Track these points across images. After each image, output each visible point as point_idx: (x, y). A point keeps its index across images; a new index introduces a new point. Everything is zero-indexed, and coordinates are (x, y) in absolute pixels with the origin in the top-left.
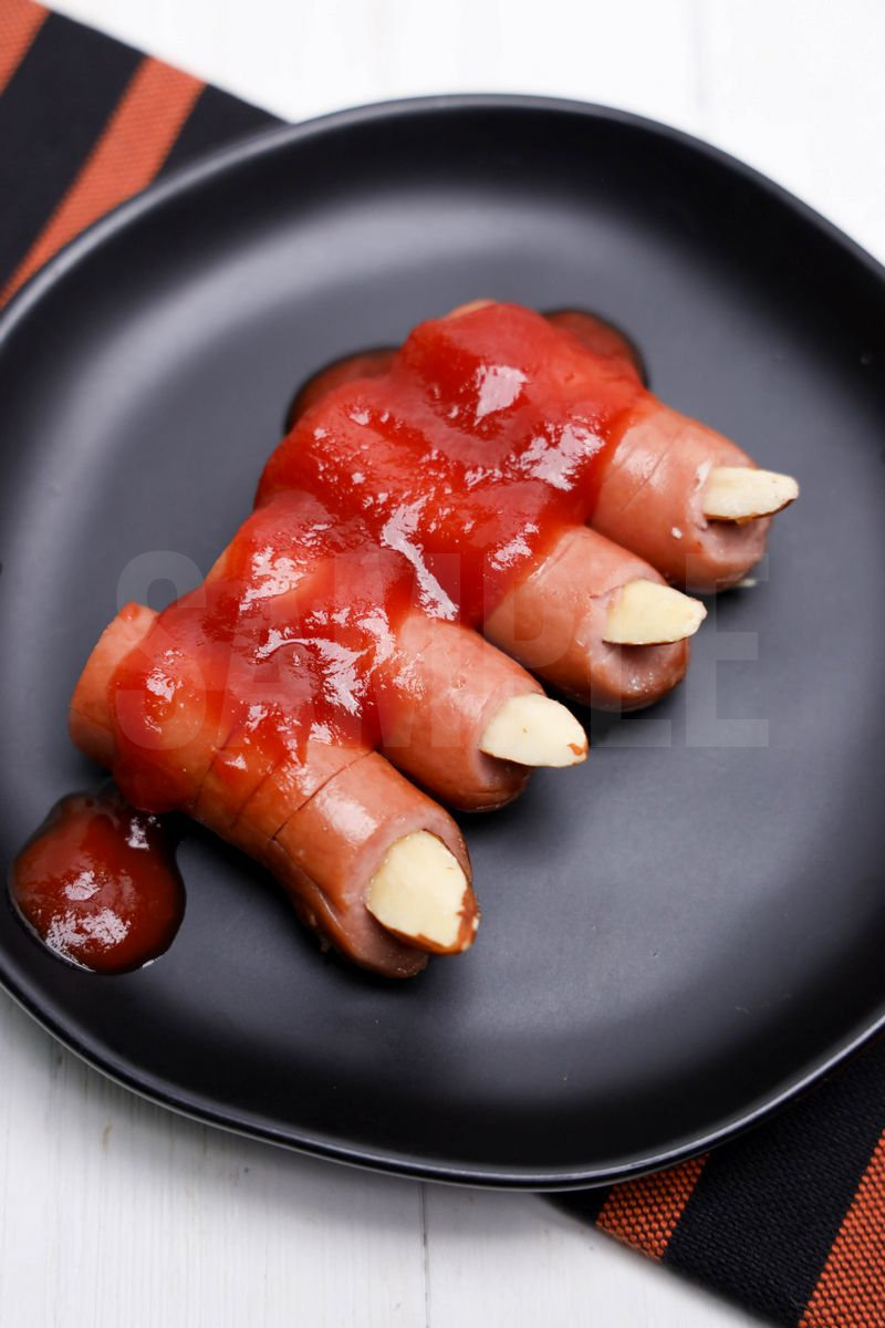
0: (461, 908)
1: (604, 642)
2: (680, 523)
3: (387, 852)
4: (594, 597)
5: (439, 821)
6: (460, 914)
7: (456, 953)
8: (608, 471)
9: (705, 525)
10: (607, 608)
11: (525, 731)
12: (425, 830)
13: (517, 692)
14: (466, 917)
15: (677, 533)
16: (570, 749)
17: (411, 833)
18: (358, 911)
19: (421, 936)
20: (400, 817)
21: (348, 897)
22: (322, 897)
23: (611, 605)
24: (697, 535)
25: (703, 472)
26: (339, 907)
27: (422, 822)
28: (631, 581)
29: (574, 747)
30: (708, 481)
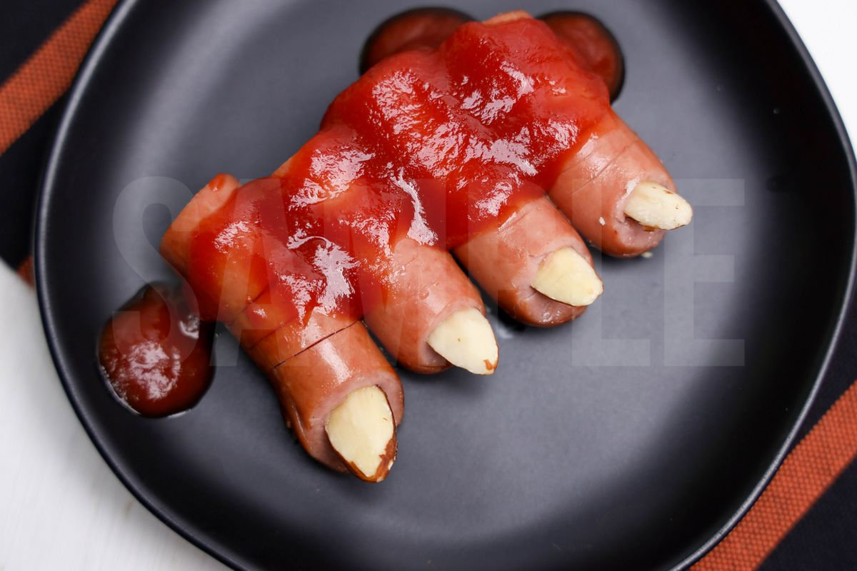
0: (384, 453)
1: (531, 287)
2: (606, 214)
3: (346, 397)
4: (531, 256)
5: (388, 380)
6: (381, 456)
7: (372, 482)
8: (568, 165)
9: (623, 220)
10: (539, 264)
11: (459, 340)
12: (377, 385)
13: (463, 308)
14: (385, 460)
15: (602, 221)
16: (484, 364)
17: (367, 386)
18: (319, 429)
19: (353, 463)
20: (361, 376)
21: (314, 420)
22: (297, 414)
23: (542, 264)
24: (616, 226)
25: (631, 186)
26: (306, 424)
27: (376, 380)
28: (560, 249)
29: (487, 362)
30: (634, 192)
